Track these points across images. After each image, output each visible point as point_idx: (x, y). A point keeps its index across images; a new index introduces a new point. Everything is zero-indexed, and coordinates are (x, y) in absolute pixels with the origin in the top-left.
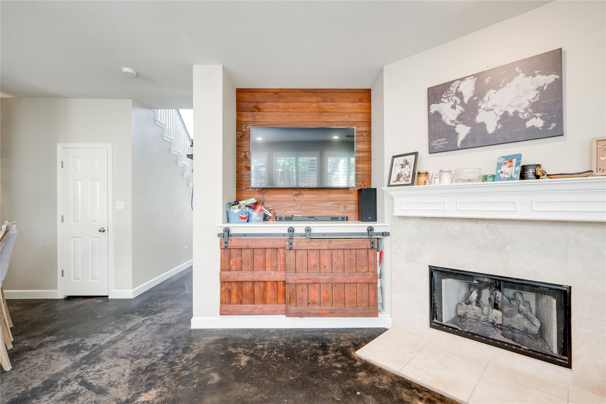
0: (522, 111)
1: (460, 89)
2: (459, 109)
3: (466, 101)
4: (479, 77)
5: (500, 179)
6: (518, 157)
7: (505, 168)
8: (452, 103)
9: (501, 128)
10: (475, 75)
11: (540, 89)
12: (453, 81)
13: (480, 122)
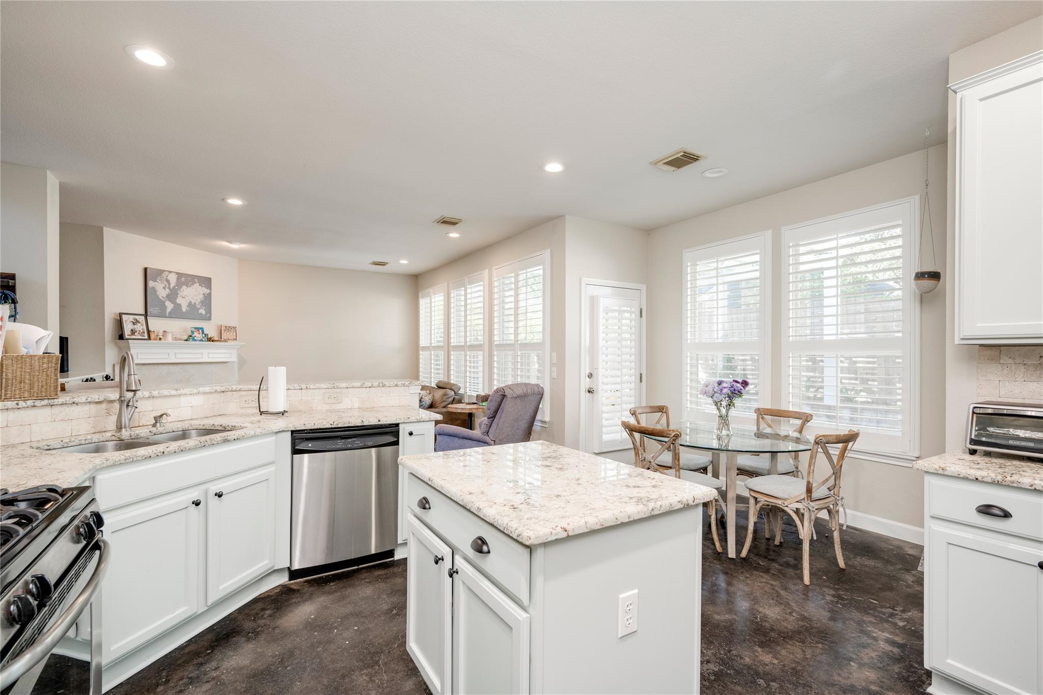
0: (197, 303)
1: (169, 278)
2: (167, 291)
3: (171, 287)
4: (179, 275)
5: (195, 340)
6: (202, 329)
7: (196, 334)
8: (163, 285)
9: (189, 310)
10: (177, 273)
11: (204, 294)
12: (165, 271)
13: (178, 303)
